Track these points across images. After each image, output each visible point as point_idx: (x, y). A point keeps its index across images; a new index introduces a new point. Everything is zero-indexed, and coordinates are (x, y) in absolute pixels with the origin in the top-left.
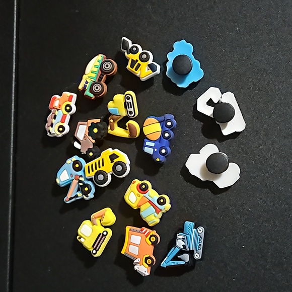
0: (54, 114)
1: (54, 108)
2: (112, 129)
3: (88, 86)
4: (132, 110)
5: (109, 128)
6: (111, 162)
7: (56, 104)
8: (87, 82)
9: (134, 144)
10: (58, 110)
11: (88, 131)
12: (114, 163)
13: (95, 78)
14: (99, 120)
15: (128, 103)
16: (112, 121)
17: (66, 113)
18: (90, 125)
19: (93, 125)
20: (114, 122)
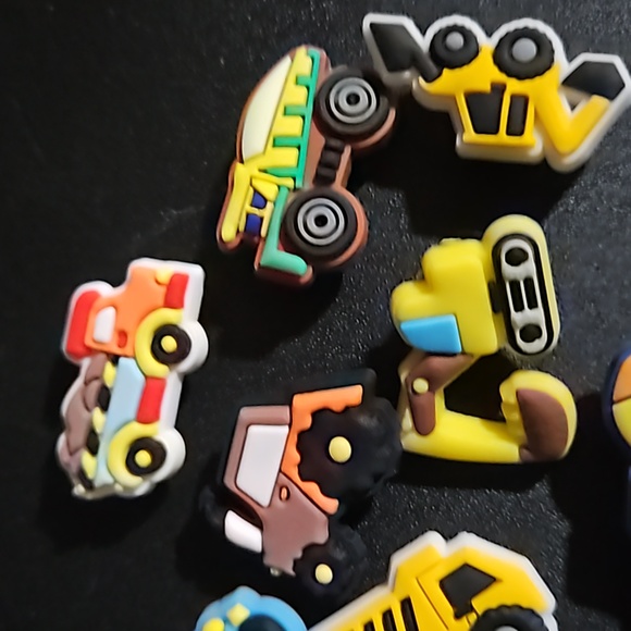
0: (95, 385)
1: (90, 352)
2: (424, 426)
3: (271, 217)
4: (537, 315)
5: (407, 422)
6: (458, 616)
7: (103, 328)
8: (259, 200)
9: (542, 489)
10: (115, 359)
11: (297, 457)
12: (473, 617)
13: (299, 174)
14: (353, 394)
15: (515, 284)
16: (421, 385)
17: (158, 369)
18: (307, 422)
19: (326, 423)
20: (432, 389)
